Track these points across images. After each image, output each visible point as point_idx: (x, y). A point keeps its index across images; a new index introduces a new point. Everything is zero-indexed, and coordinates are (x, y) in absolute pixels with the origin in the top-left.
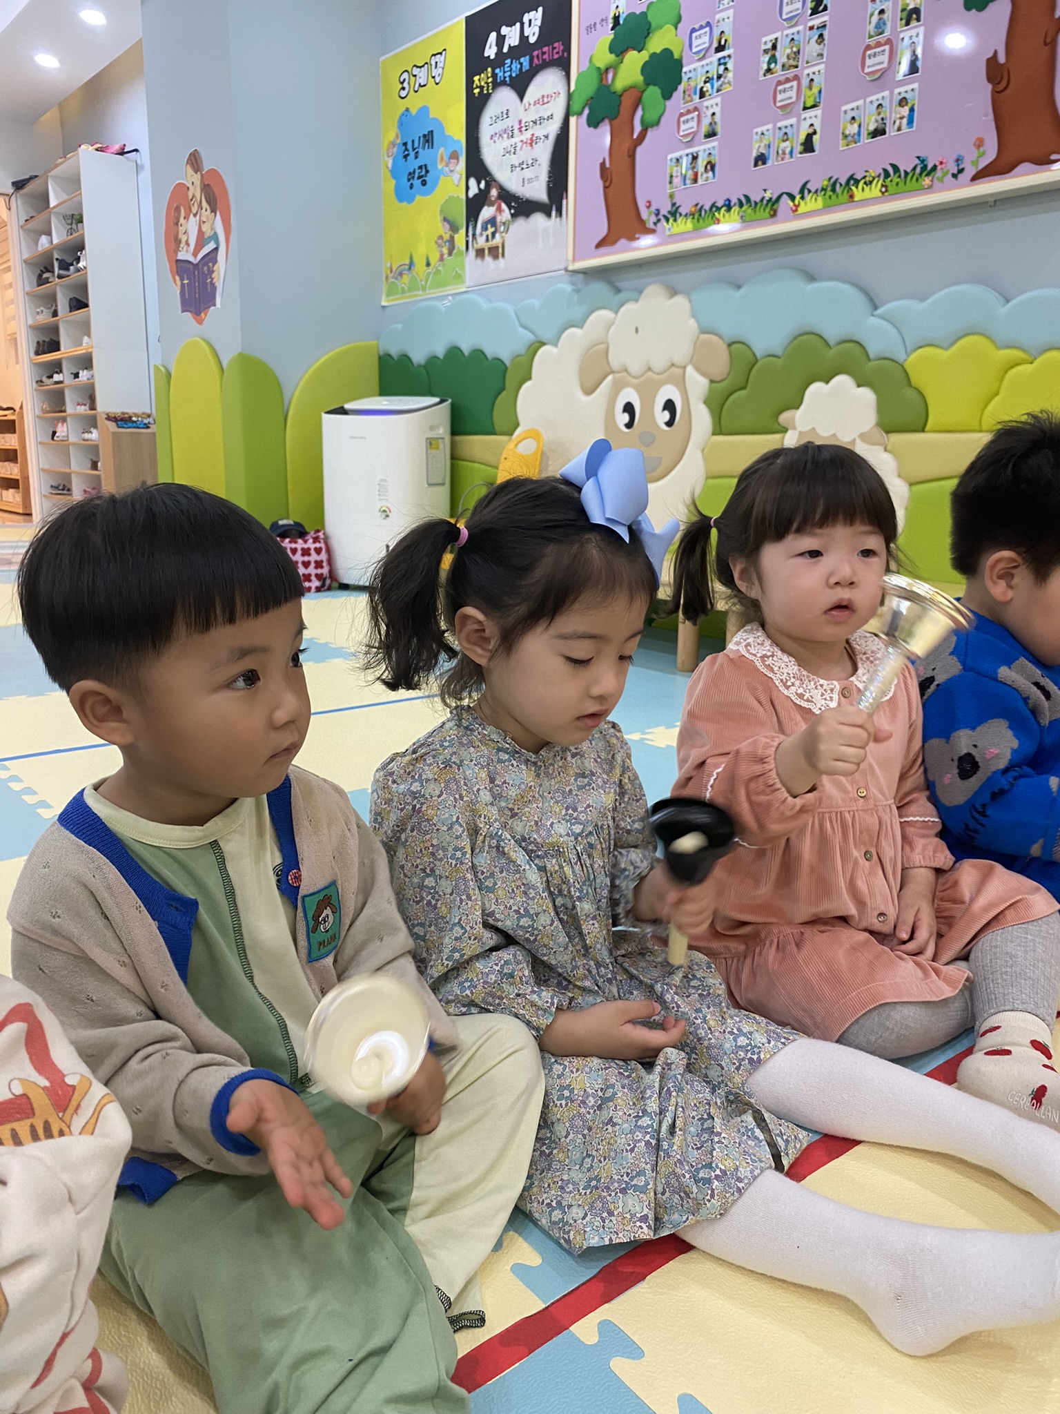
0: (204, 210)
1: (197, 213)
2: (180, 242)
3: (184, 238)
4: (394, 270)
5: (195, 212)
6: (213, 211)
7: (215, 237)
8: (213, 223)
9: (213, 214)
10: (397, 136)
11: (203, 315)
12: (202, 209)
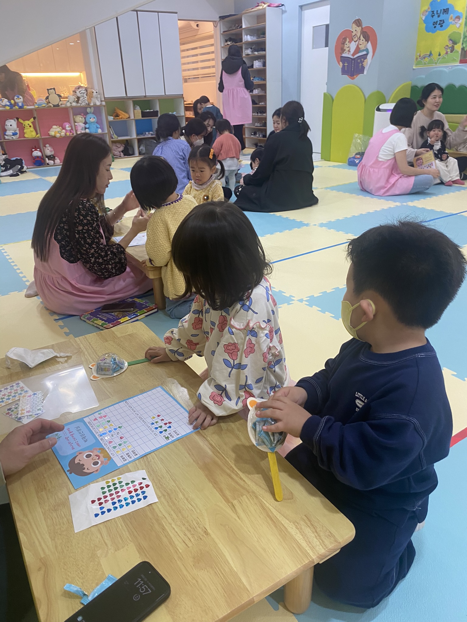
0: (361, 40)
1: (356, 41)
2: (345, 50)
3: (347, 49)
4: (421, 56)
5: (355, 40)
6: (367, 41)
7: (367, 50)
8: (366, 45)
9: (366, 42)
10: (429, 9)
11: (355, 76)
12: (360, 40)
